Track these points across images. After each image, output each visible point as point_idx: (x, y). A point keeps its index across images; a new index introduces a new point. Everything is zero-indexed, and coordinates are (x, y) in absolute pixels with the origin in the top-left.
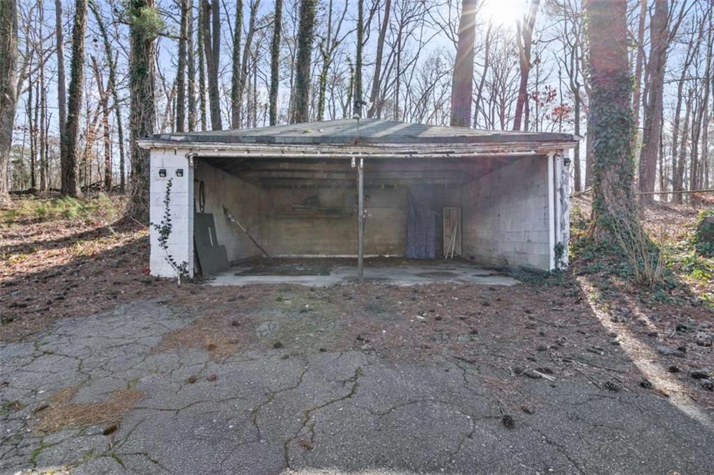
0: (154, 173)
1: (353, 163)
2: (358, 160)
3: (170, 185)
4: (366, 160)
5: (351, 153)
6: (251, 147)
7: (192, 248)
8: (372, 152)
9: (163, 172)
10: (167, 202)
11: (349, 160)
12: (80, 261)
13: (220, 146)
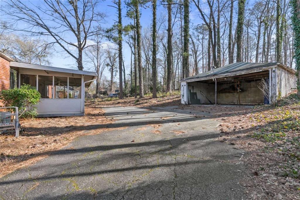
0: (182, 85)
1: (214, 80)
2: (214, 79)
3: (184, 88)
4: (216, 79)
5: (213, 78)
6: (195, 79)
7: (187, 99)
8: (217, 77)
9: (183, 86)
10: (183, 91)
11: (213, 79)
12: (174, 101)
13: (190, 80)
